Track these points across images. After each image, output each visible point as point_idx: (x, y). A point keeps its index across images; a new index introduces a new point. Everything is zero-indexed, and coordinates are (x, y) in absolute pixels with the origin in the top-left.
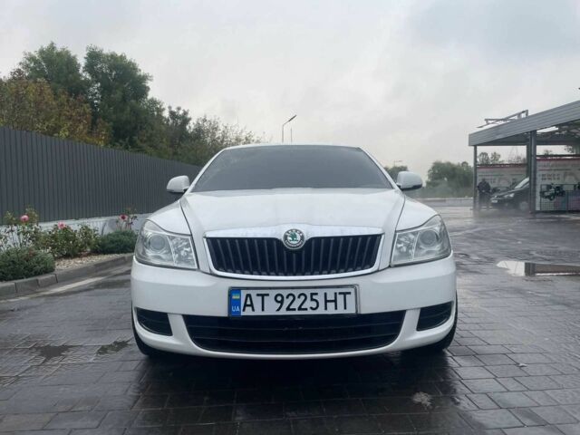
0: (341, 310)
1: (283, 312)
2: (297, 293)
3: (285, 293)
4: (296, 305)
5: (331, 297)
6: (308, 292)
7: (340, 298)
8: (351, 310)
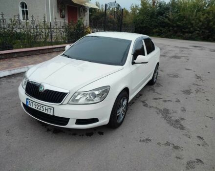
0: (49, 113)
1: (36, 109)
2: (39, 105)
3: (37, 104)
4: (39, 108)
5: (47, 109)
6: (42, 106)
7: (49, 110)
8: (51, 114)
